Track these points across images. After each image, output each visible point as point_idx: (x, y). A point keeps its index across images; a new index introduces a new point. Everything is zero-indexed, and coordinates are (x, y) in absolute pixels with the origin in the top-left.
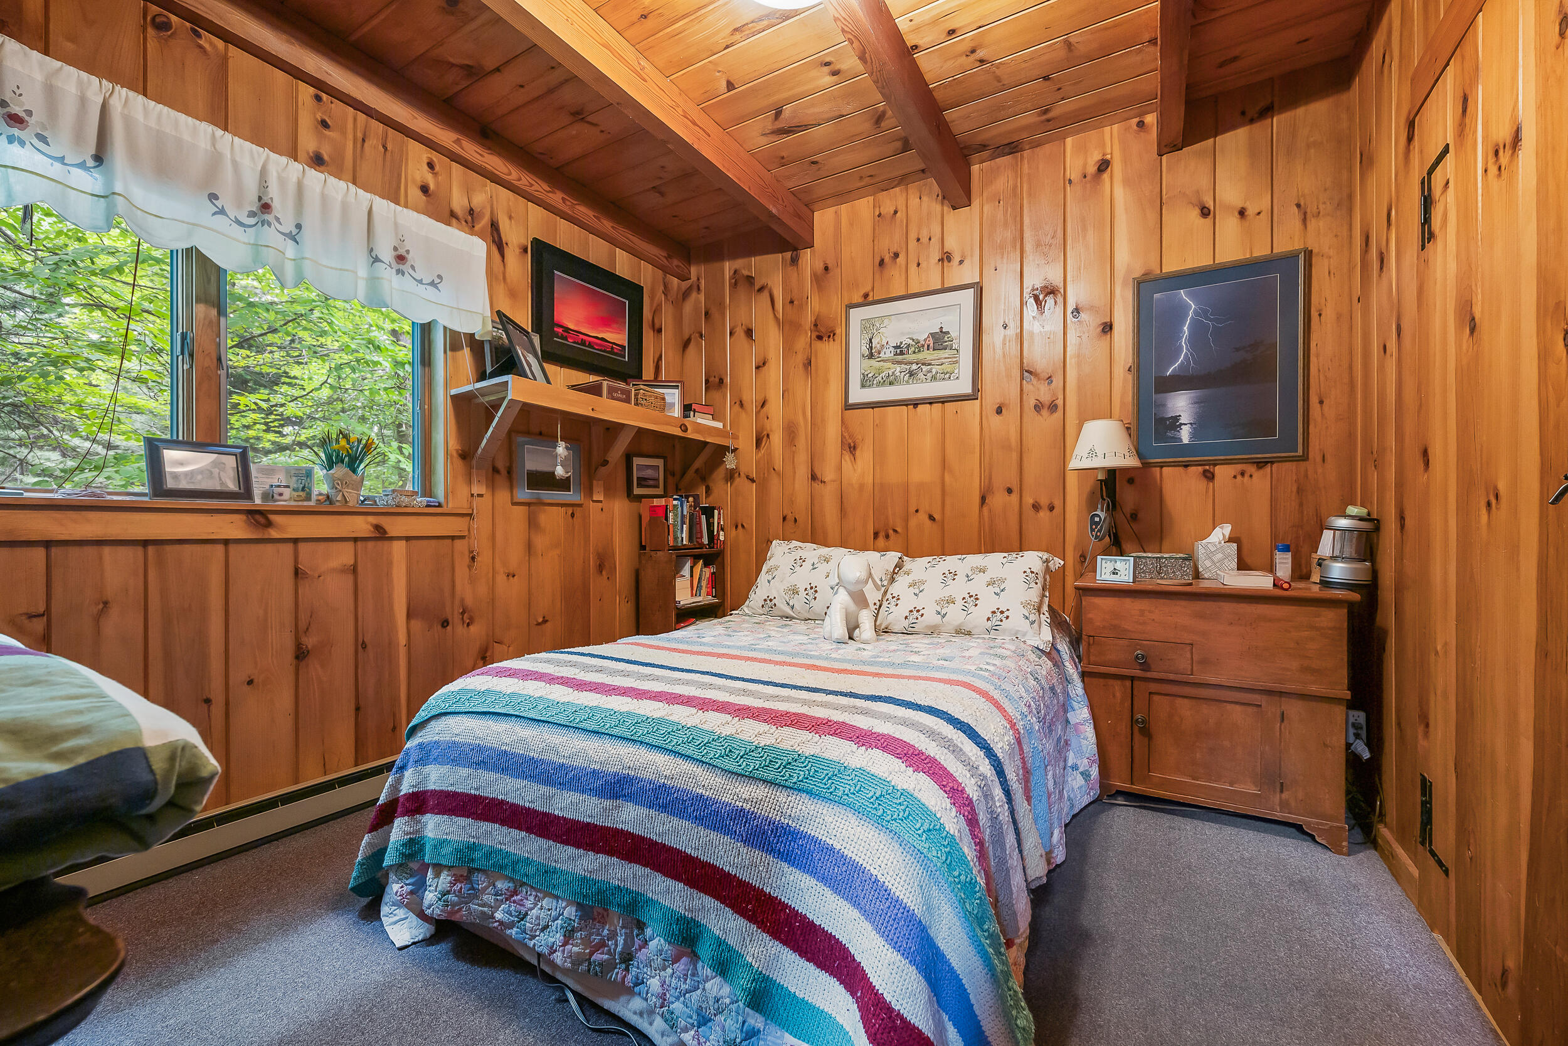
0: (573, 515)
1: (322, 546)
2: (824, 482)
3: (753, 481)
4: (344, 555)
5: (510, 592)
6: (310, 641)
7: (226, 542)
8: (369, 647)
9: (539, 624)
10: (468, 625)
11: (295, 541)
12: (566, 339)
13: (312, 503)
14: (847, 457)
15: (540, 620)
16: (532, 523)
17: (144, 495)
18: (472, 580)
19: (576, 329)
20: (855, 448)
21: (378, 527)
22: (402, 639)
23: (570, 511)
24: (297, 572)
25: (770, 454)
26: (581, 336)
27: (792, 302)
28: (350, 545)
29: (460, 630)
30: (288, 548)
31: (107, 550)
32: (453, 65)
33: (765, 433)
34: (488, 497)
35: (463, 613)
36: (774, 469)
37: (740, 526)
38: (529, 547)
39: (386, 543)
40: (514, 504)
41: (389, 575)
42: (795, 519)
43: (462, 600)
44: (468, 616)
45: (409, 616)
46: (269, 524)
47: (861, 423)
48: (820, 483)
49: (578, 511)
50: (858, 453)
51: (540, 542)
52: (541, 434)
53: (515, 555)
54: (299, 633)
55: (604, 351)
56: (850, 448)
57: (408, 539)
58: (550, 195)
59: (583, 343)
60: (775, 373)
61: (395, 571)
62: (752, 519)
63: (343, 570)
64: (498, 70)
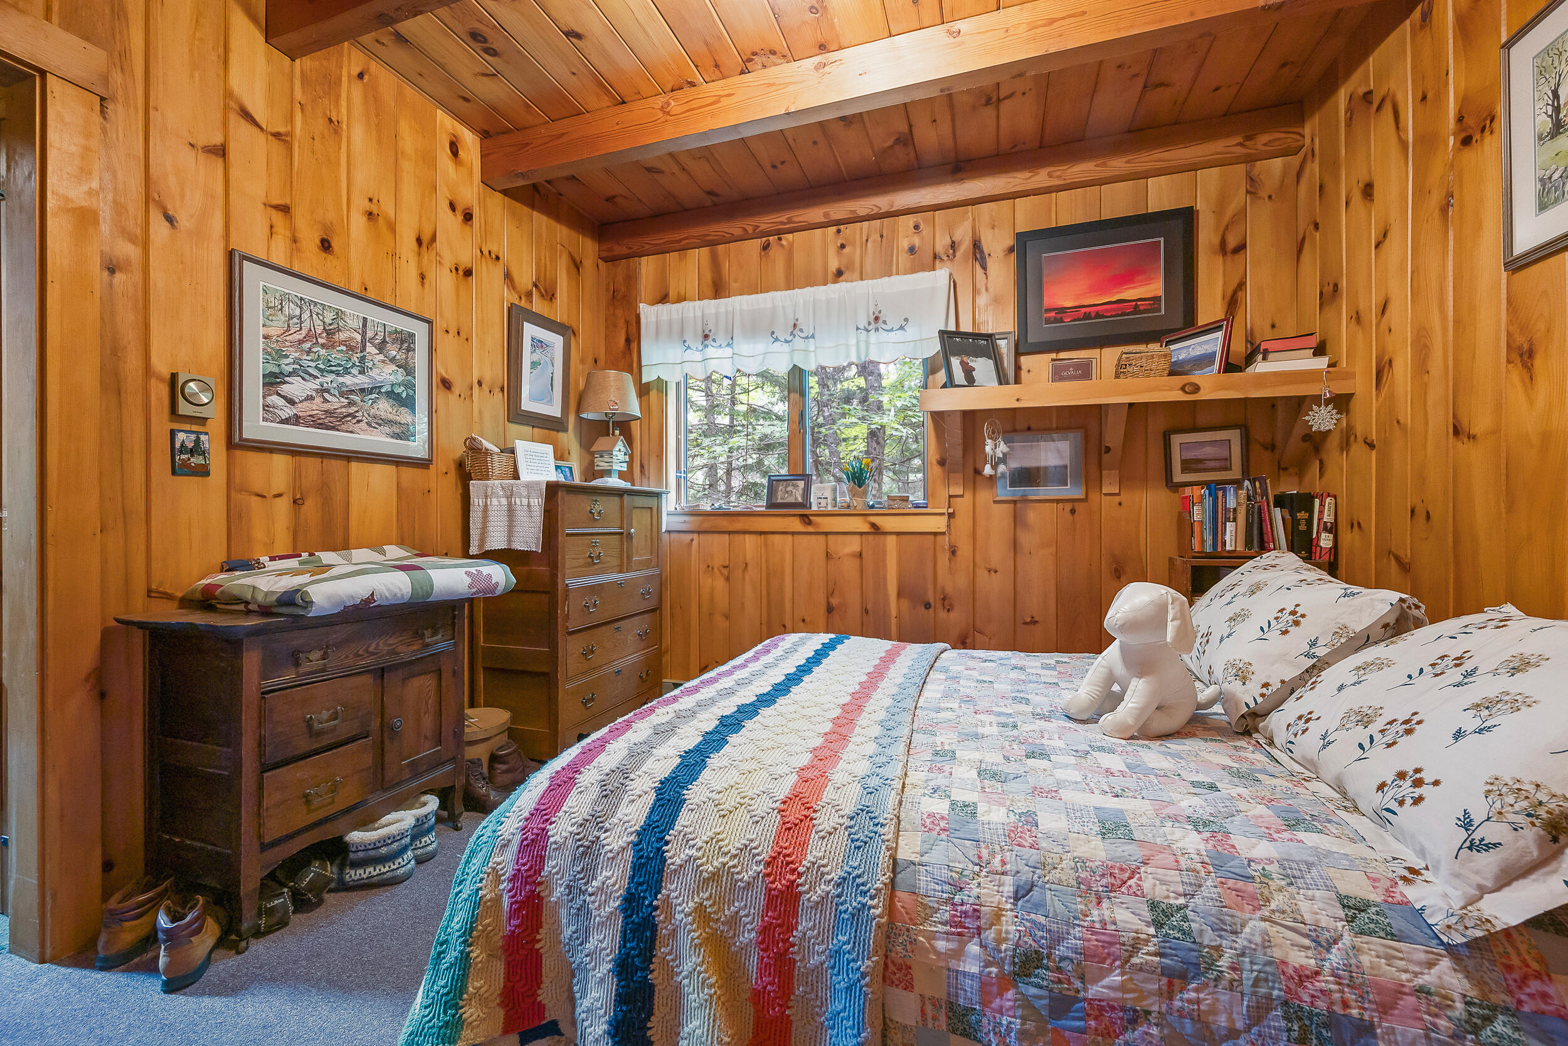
0: (1073, 511)
1: (841, 537)
2: (1474, 437)
3: (1371, 446)
4: (853, 545)
5: (994, 586)
6: (834, 601)
7: (793, 533)
8: (870, 612)
9: (1026, 623)
10: (948, 610)
11: (827, 534)
12: (1061, 321)
13: (837, 509)
14: (1516, 375)
15: (1028, 620)
16: (1017, 520)
17: (762, 506)
18: (952, 571)
19: (1076, 304)
20: (1531, 354)
21: (873, 525)
22: (894, 613)
23: (1068, 507)
24: (828, 555)
25: (1392, 397)
26: (1083, 310)
27: (1424, 98)
28: (857, 538)
29: (942, 614)
30: (822, 538)
31: (747, 536)
32: (891, 147)
33: (1386, 358)
34: (968, 496)
35: (944, 599)
36: (1398, 422)
37: (1356, 525)
38: (1015, 545)
39: (882, 537)
40: (995, 502)
41: (884, 561)
42: (1428, 513)
43: (943, 589)
44: (947, 602)
45: (900, 595)
46: (810, 523)
47: (1545, 292)
48: (1466, 440)
49: (1080, 508)
50: (1538, 362)
51: (1027, 540)
52: (1029, 429)
53: (997, 551)
54: (830, 594)
55: (1123, 314)
56: (1521, 356)
57: (898, 534)
58: (1033, 179)
59: (1087, 316)
60: (1399, 248)
61: (888, 558)
62: (1370, 510)
63: (853, 555)
64: (911, 126)
